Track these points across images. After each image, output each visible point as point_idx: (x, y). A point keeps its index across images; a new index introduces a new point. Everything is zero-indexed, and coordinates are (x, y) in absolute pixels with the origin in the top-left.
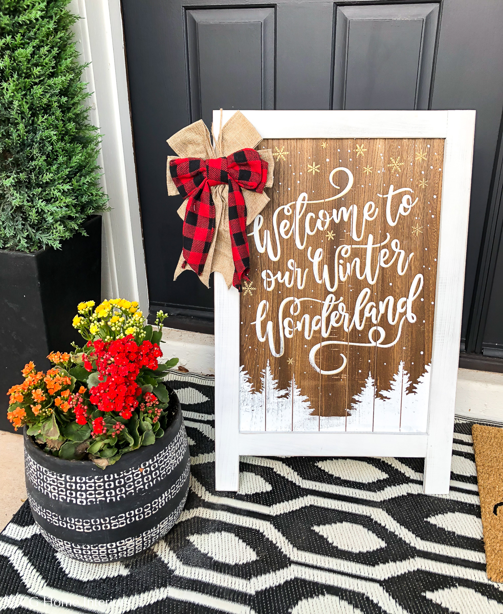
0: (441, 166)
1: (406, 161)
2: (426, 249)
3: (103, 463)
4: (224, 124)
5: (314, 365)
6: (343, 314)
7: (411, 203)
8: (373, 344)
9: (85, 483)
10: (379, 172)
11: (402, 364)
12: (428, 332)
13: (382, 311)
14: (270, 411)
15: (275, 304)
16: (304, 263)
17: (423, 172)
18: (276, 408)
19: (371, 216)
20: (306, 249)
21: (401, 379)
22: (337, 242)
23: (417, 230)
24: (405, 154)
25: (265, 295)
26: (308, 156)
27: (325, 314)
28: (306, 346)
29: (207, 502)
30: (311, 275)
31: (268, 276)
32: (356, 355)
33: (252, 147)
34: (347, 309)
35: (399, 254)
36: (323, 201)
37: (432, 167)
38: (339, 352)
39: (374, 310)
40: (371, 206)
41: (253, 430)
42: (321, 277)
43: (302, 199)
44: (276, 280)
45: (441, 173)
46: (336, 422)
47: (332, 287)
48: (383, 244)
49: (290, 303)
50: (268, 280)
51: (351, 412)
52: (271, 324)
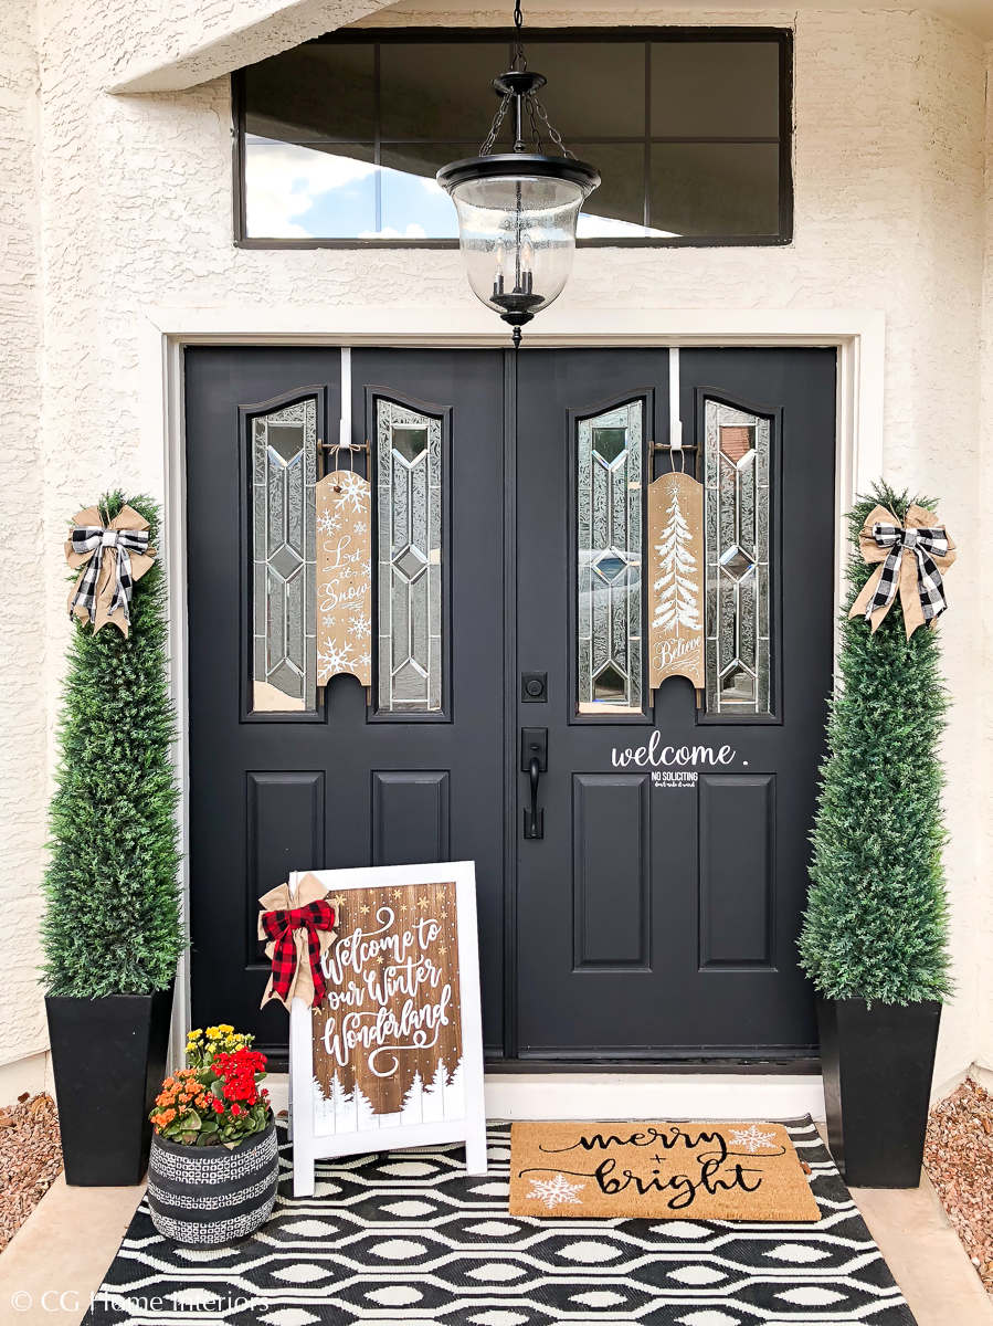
0: (455, 902)
1: (430, 900)
2: (451, 965)
3: (231, 1146)
4: (299, 881)
5: (373, 1069)
6: (393, 1023)
7: (436, 931)
8: (417, 1046)
9: (217, 1164)
10: (412, 909)
11: (441, 1060)
12: (458, 1031)
13: (422, 1018)
14: (339, 1116)
15: (340, 1020)
16: (361, 984)
17: (443, 907)
18: (344, 1111)
19: (409, 942)
20: (362, 972)
21: (441, 1073)
22: (385, 965)
23: (443, 951)
24: (429, 895)
25: (331, 1013)
26: (360, 900)
27: (379, 1024)
28: (365, 1054)
29: (289, 1206)
30: (367, 993)
31: (334, 997)
32: (404, 1056)
33: (321, 898)
34: (396, 1019)
35: (431, 970)
36: (372, 934)
37: (449, 903)
38: (391, 1056)
39: (416, 1017)
40: (408, 936)
41: (325, 1133)
42: (375, 995)
43: (358, 933)
44: (340, 1000)
45: (455, 907)
46: (393, 1119)
47: (384, 1001)
48: (418, 964)
49: (351, 1018)
50: (334, 1000)
51: (404, 1107)
52: (336, 1038)
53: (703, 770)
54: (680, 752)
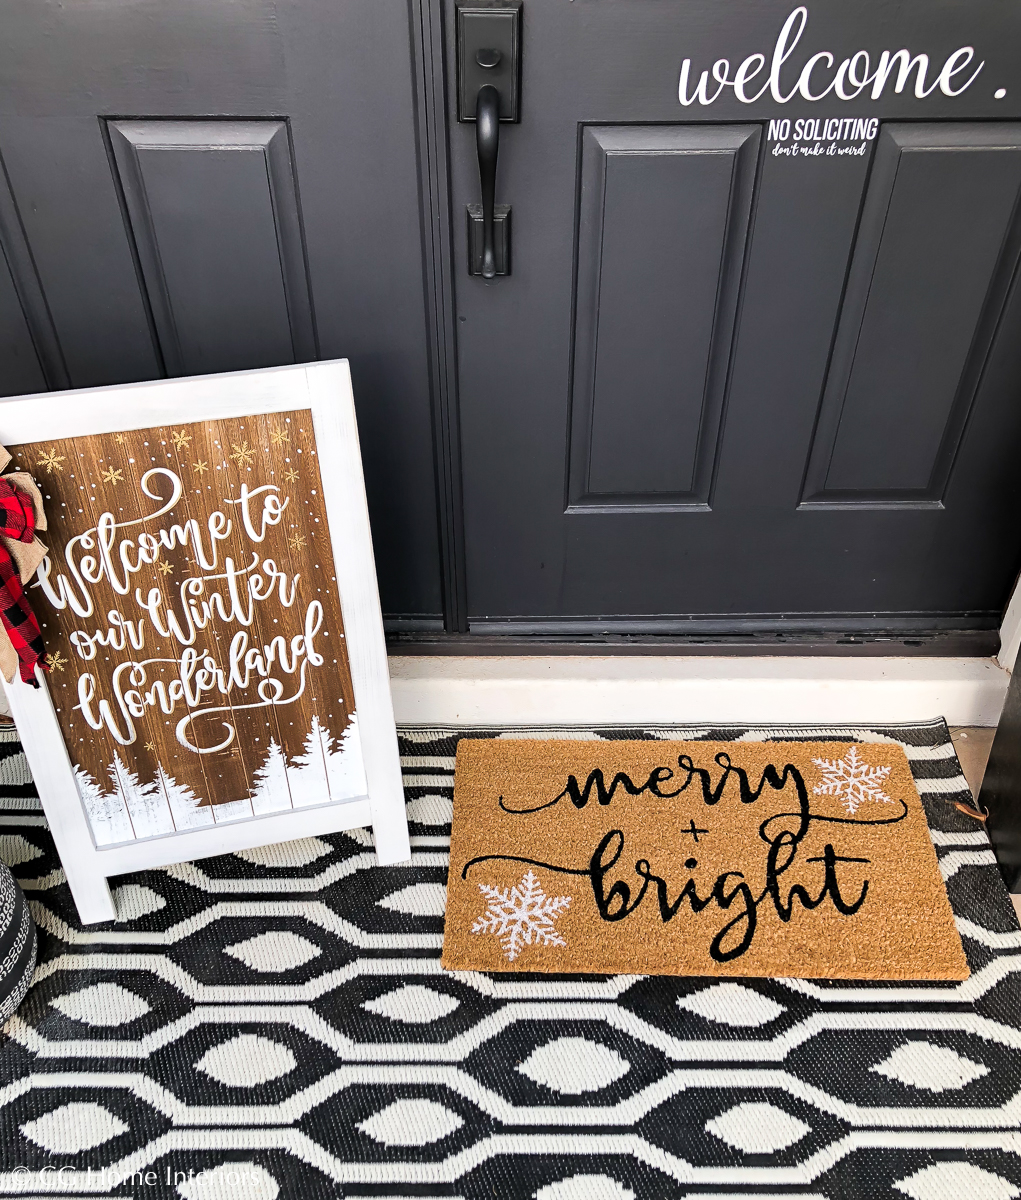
0: (314, 447)
1: (258, 447)
2: (317, 566)
5: (187, 744)
6: (214, 671)
7: (279, 506)
8: (268, 702)
10: (219, 468)
11: (315, 719)
12: (344, 673)
13: (271, 657)
14: (136, 815)
15: (105, 676)
16: (132, 611)
17: (288, 460)
18: (144, 808)
19: (222, 532)
20: (132, 592)
21: (318, 738)
22: (178, 576)
23: (298, 542)
24: (253, 434)
25: (83, 667)
26: (96, 459)
27: (185, 676)
28: (168, 723)
29: (72, 945)
30: (149, 627)
31: (82, 639)
32: (244, 722)
34: (218, 664)
35: (278, 579)
36: (140, 521)
37: (300, 451)
38: (220, 721)
39: (259, 659)
40: (218, 520)
41: (116, 841)
42: (167, 628)
43: (105, 523)
44: (97, 642)
45: (316, 458)
46: (238, 809)
47: (187, 637)
48: (250, 568)
49: (127, 671)
50: (83, 644)
51: (256, 791)
52: (104, 705)
53: (897, 111)
54: (850, 65)
